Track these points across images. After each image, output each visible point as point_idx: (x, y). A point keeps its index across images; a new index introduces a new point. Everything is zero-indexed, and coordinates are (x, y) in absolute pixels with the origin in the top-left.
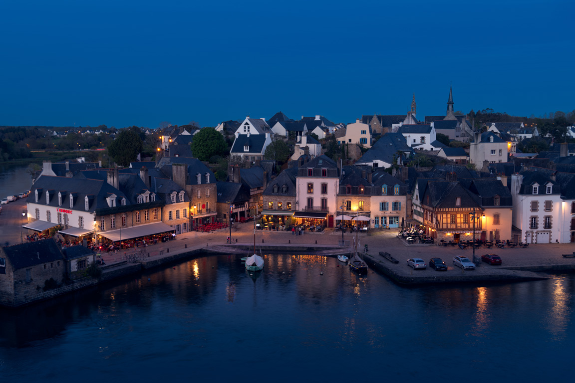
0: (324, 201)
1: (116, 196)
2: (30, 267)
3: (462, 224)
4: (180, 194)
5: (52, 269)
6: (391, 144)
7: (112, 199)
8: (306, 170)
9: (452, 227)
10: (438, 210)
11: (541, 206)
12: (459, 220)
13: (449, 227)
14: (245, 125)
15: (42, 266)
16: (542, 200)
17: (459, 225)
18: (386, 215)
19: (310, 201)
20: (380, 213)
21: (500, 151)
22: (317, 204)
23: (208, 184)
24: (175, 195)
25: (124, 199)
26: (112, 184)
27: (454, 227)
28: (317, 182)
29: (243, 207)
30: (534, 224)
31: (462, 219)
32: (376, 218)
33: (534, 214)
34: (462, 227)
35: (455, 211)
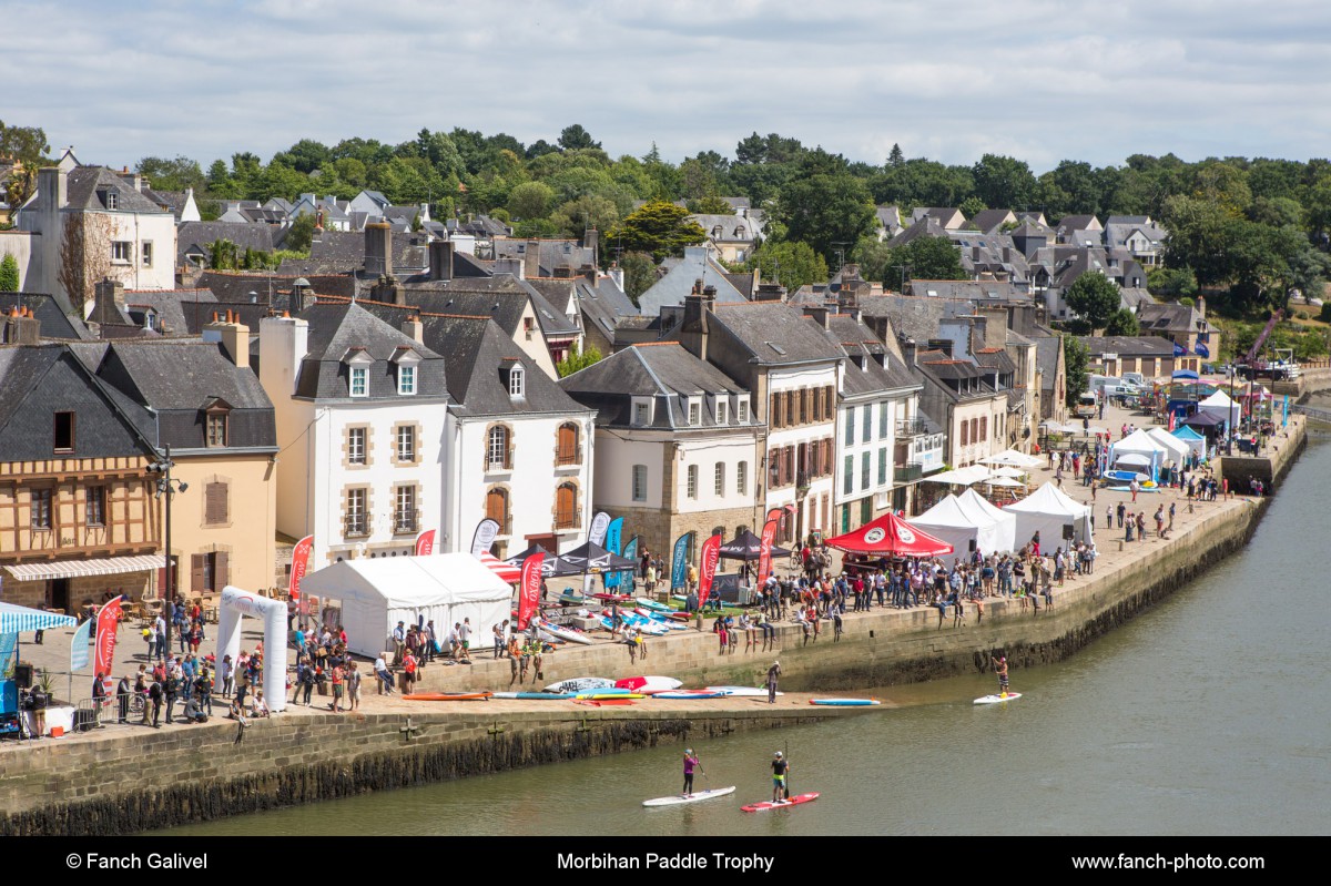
3: (81, 530)
9: (37, 545)
11: (382, 443)
12: (66, 514)
13: (25, 546)
16: (382, 422)
17: (67, 533)
21: (147, 248)
27: (50, 543)
30: (358, 523)
31: (81, 508)
33: (358, 477)
34: (81, 543)
35: (53, 473)
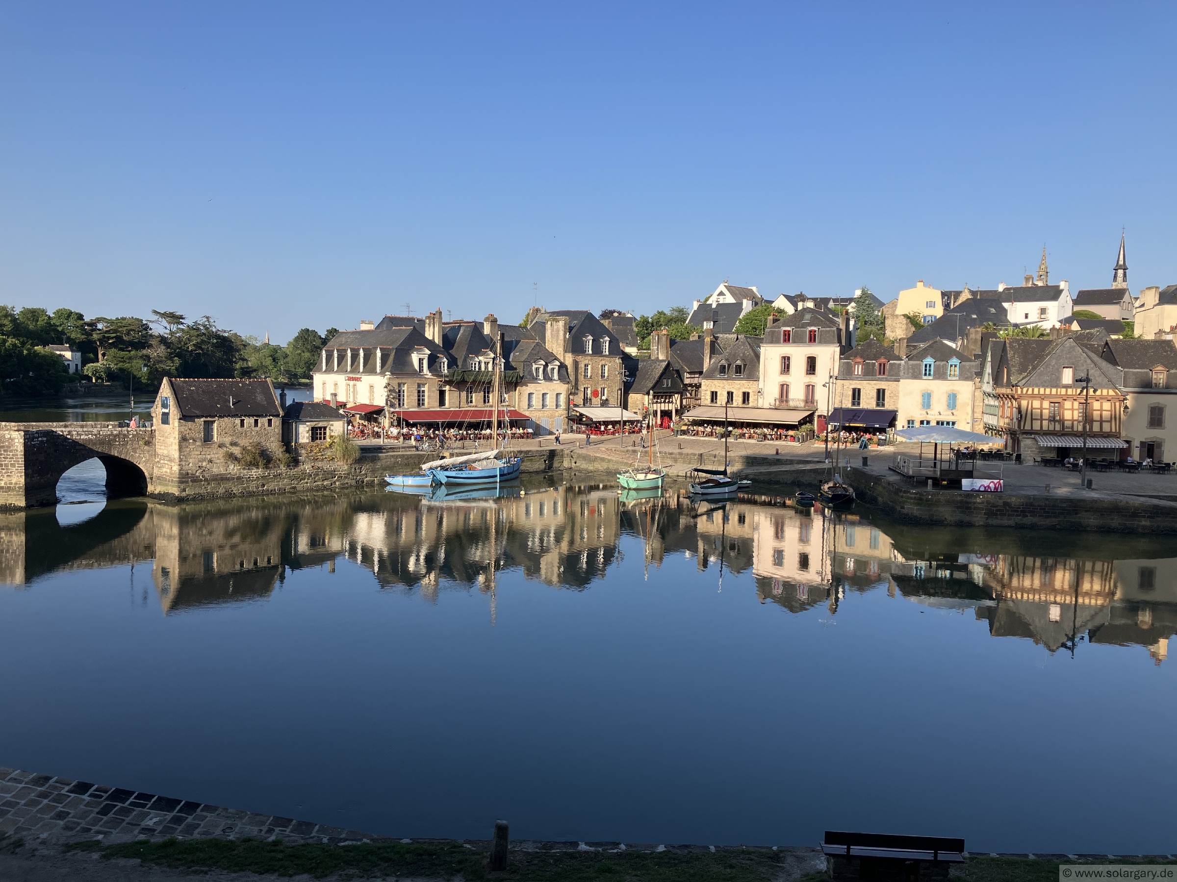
0: (810, 389)
1: (429, 352)
2: (212, 419)
3: (1076, 423)
4: (550, 367)
5: (257, 429)
6: (974, 316)
7: (422, 356)
8: (779, 332)
9: (1052, 428)
10: (1022, 392)
12: (1068, 415)
14: (718, 295)
15: (238, 421)
17: (1068, 424)
18: (929, 418)
19: (784, 389)
20: (918, 415)
22: (797, 395)
23: (606, 356)
24: (542, 367)
25: (444, 360)
26: (430, 338)
27: (1058, 428)
28: (799, 353)
29: (669, 402)
31: (1076, 413)
32: (909, 422)
34: (1075, 429)
35: (1060, 395)
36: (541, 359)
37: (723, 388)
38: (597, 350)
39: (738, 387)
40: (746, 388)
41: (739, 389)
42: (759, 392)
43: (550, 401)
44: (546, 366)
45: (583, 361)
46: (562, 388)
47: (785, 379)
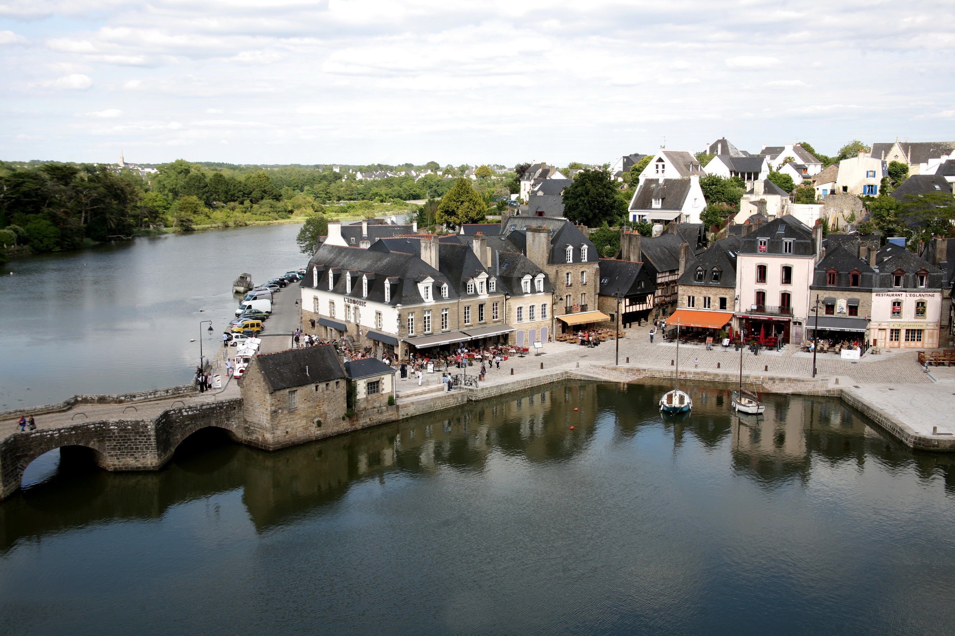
0: (786, 298)
1: (433, 281)
2: (295, 389)
4: (536, 281)
5: (329, 392)
7: (427, 285)
8: (755, 242)
14: (657, 161)
15: (313, 387)
18: (900, 326)
19: (761, 296)
20: (889, 322)
22: (773, 302)
23: (585, 263)
24: (529, 281)
25: (445, 285)
26: (428, 262)
28: (775, 264)
29: (643, 303)
36: (528, 273)
37: (700, 293)
38: (577, 258)
39: (715, 294)
40: (723, 294)
41: (716, 294)
42: (737, 299)
43: (538, 312)
44: (532, 281)
45: (564, 271)
46: (548, 300)
47: (761, 287)
